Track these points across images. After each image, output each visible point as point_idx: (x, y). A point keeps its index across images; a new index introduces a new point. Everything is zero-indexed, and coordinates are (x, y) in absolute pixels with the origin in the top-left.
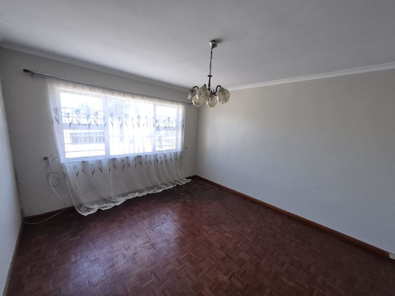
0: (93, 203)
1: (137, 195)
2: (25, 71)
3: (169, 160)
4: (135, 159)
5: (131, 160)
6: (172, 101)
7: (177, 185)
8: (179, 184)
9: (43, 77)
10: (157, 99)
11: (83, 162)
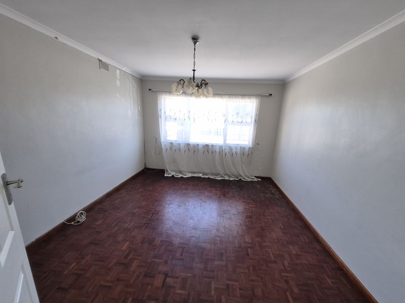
0: (172, 171)
1: (200, 175)
2: (150, 90)
3: (234, 153)
4: (203, 147)
5: (200, 147)
6: (243, 95)
7: (240, 179)
8: (242, 179)
9: (157, 92)
10: (226, 96)
11: (171, 143)
